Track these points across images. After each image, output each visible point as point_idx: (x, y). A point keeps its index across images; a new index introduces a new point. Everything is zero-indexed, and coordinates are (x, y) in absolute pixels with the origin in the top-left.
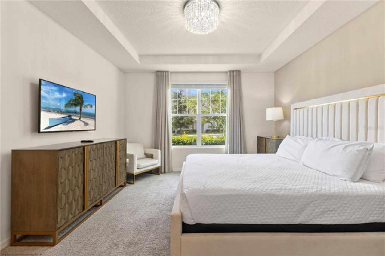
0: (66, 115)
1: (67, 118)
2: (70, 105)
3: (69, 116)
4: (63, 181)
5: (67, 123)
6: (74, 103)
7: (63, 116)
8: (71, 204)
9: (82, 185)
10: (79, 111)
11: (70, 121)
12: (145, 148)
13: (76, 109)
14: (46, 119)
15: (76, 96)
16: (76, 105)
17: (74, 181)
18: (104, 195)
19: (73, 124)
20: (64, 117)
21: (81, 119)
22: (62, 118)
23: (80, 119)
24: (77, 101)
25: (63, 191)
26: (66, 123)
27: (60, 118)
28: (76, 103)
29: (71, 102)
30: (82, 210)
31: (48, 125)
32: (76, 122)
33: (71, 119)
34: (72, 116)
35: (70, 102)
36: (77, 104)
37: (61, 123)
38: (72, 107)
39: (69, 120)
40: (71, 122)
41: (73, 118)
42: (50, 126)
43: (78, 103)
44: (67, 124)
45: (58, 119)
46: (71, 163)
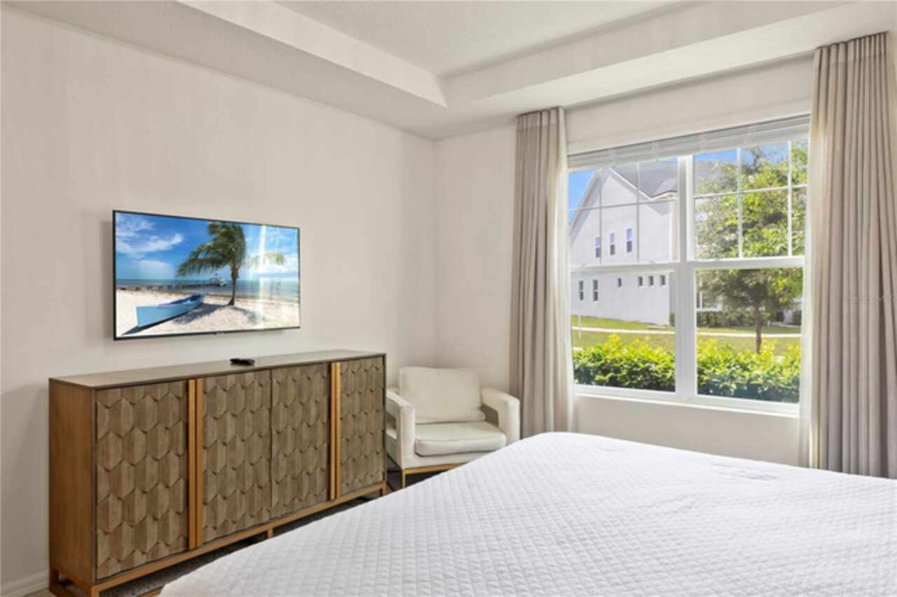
0: (184, 294)
1: (189, 302)
2: (197, 266)
3: (194, 298)
4: (112, 465)
5: (190, 318)
6: (209, 256)
7: (174, 298)
8: (140, 528)
9: (182, 482)
10: (230, 279)
11: (196, 311)
12: (482, 387)
13: (216, 274)
14: (129, 308)
15: (214, 236)
16: (217, 263)
17: (152, 468)
18: (277, 518)
19: (206, 318)
20: (180, 302)
21: (237, 304)
22: (173, 303)
23: (232, 303)
24: (220, 250)
25: (115, 490)
26: (184, 317)
27: (168, 304)
28: (215, 256)
29: (201, 257)
30: (181, 549)
31: (134, 324)
32: (217, 312)
33: (201, 305)
34: (204, 296)
35: (197, 255)
36: (220, 257)
37: (169, 317)
38: (202, 270)
39: (194, 308)
40: (201, 314)
41: (208, 300)
42: (141, 325)
43: (224, 256)
44: (189, 321)
45: (161, 307)
46: (139, 422)
